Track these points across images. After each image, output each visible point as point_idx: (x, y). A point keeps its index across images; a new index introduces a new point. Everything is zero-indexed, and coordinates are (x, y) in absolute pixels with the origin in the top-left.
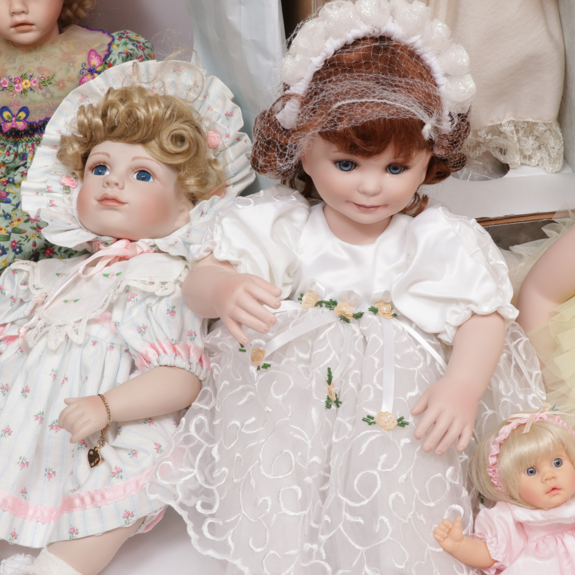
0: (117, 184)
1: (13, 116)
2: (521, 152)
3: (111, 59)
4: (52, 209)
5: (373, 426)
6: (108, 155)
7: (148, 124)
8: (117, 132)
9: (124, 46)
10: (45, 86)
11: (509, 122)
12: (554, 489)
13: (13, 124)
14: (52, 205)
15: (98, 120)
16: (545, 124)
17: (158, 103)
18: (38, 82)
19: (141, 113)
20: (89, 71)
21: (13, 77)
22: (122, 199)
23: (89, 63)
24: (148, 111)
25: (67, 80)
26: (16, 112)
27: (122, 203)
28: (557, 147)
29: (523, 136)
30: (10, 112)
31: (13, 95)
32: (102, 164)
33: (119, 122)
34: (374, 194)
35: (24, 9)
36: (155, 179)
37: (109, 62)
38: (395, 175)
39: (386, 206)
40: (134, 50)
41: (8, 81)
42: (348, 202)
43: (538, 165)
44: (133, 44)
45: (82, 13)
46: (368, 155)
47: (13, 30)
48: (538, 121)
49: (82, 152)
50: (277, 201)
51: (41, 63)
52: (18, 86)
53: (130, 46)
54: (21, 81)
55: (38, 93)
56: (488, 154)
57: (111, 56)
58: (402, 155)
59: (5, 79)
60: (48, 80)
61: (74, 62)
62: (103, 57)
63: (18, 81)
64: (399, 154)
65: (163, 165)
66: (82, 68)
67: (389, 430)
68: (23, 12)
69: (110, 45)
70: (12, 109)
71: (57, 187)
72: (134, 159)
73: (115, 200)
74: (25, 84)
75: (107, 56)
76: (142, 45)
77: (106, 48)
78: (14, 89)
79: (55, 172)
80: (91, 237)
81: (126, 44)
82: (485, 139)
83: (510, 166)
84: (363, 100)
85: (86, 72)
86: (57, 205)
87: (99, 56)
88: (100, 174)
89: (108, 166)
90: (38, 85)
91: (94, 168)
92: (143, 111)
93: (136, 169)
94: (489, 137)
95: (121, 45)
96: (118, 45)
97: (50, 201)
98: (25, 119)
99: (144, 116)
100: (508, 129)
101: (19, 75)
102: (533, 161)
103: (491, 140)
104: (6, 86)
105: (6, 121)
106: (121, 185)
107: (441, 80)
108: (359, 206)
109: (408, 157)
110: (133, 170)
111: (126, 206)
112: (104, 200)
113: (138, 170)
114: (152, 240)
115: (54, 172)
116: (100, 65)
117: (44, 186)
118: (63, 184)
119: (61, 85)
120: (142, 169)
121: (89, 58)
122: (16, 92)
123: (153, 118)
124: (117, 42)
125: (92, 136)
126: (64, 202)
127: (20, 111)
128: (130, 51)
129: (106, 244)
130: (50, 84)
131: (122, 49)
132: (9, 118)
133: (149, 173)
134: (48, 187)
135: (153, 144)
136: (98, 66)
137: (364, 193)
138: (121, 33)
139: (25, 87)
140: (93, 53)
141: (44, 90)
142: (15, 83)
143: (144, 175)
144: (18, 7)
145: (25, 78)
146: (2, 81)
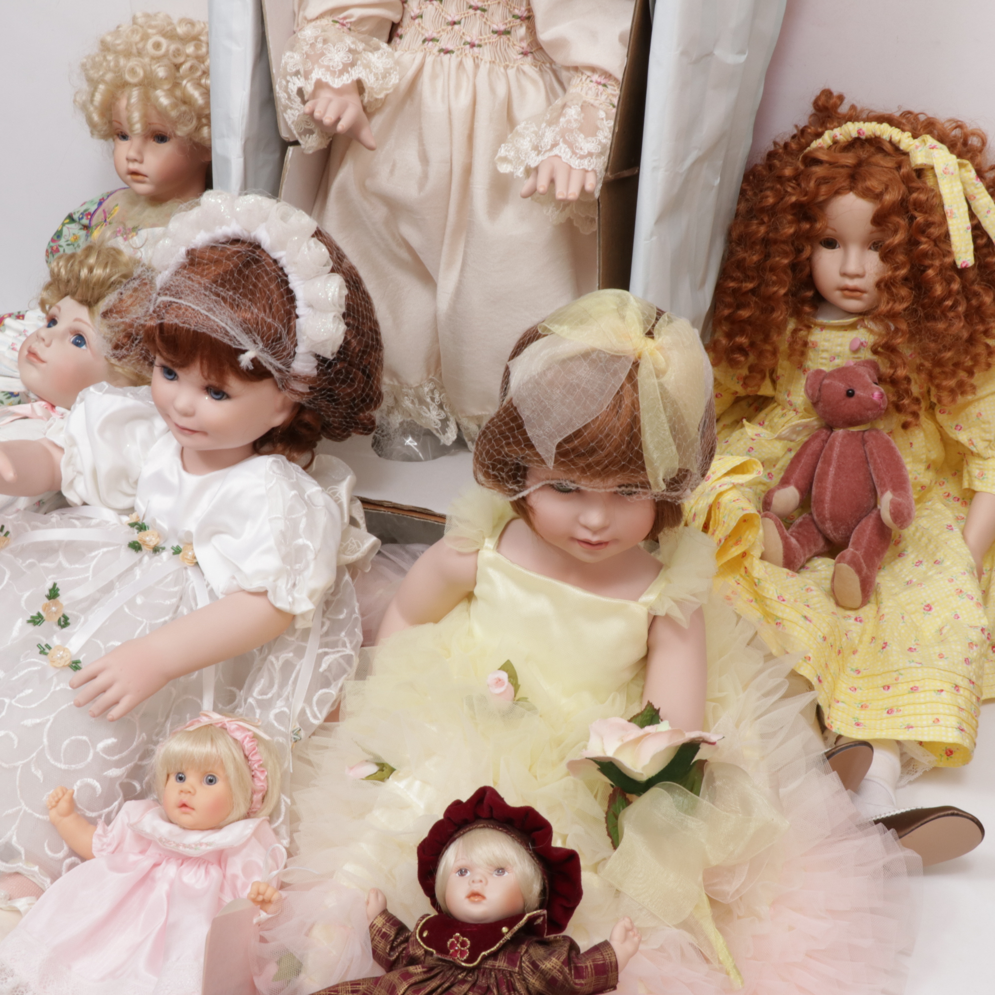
0: (44, 340)
5: (43, 656)
6: (60, 310)
8: (70, 287)
12: (184, 805)
22: (41, 355)
32: (55, 318)
33: (71, 277)
34: (189, 415)
35: (138, 158)
36: (88, 348)
38: (214, 401)
39: (205, 433)
41: (122, 230)
42: (168, 416)
47: (129, 177)
52: (126, 237)
54: (130, 233)
67: (56, 667)
68: (135, 160)
72: (77, 320)
73: (37, 356)
89: (56, 323)
93: (75, 331)
97: (13, 343)
107: (301, 309)
108: (176, 424)
109: (224, 381)
110: (73, 332)
112: (29, 352)
113: (76, 333)
120: (79, 333)
123: (94, 280)
133: (84, 340)
135: (96, 309)
137: (176, 409)
142: (126, 233)
143: (80, 340)
144: (133, 154)
145: (134, 231)
146: (118, 229)
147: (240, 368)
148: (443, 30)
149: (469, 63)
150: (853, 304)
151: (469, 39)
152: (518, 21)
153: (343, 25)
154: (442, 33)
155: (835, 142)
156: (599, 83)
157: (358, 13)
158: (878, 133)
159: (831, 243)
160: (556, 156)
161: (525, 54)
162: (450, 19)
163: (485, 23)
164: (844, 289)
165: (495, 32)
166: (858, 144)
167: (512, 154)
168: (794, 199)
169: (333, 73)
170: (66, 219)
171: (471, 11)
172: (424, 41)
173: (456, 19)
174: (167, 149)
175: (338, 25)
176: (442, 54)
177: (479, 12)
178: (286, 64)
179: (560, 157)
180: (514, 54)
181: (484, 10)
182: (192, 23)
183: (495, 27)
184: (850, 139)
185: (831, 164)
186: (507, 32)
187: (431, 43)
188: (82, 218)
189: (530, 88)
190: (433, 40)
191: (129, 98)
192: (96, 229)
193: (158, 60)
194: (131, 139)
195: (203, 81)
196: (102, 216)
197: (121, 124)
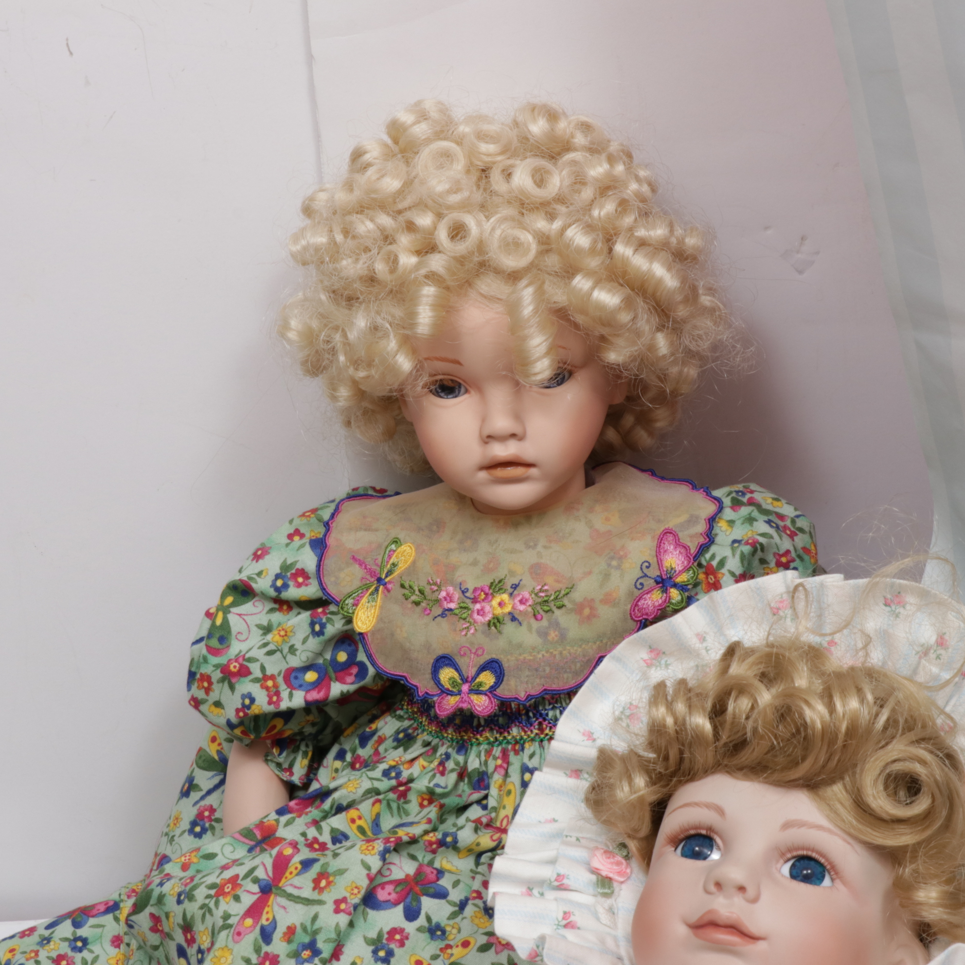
0: (742, 889)
1: (465, 680)
3: (713, 557)
4: (569, 934)
6: (720, 811)
7: (832, 741)
8: (747, 756)
9: (747, 525)
10: (547, 612)
13: (462, 701)
14: (569, 925)
15: (702, 722)
17: (859, 691)
18: (530, 602)
19: (816, 715)
20: (657, 583)
21: (471, 585)
22: (753, 928)
23: (660, 563)
24: (832, 709)
25: (601, 601)
26: (473, 671)
27: (753, 938)
30: (457, 669)
31: (468, 628)
32: (704, 832)
33: (755, 732)
35: (517, 430)
36: (838, 882)
37: (709, 563)
40: (772, 537)
41: (457, 595)
44: (769, 522)
45: (643, 438)
47: (483, 475)
51: (539, 555)
52: (482, 609)
53: (761, 527)
54: (488, 597)
55: (530, 628)
57: (713, 549)
59: (451, 589)
60: (556, 598)
61: (621, 558)
62: (693, 550)
63: (483, 596)
65: (859, 848)
66: (640, 574)
68: (513, 436)
69: (712, 521)
70: (462, 662)
71: (580, 877)
72: (787, 825)
73: (734, 928)
74: (496, 606)
75: (703, 548)
76: (788, 523)
77: (702, 527)
78: (471, 616)
79: (578, 839)
81: (750, 520)
85: (649, 583)
86: (579, 924)
87: (685, 547)
88: (696, 856)
89: (718, 840)
90: (530, 609)
91: (681, 841)
92: (821, 708)
93: (790, 850)
95: (738, 523)
96: (731, 523)
97: (565, 913)
98: (493, 689)
99: (822, 722)
101: (485, 582)
104: (452, 606)
105: (445, 692)
106: (751, 892)
110: (782, 853)
111: (761, 945)
112: (706, 925)
113: (795, 854)
115: (574, 839)
116: (686, 569)
117: (548, 873)
118: (595, 871)
119: (587, 611)
120: (805, 853)
121: (659, 551)
122: (475, 622)
123: (843, 727)
124: (728, 514)
125: (681, 760)
126: (598, 919)
127: (483, 669)
128: (761, 540)
130: (559, 608)
131: (740, 532)
132: (454, 683)
133: (821, 865)
134: (560, 877)
135: (837, 790)
136: (681, 572)
138: (737, 492)
139: (499, 611)
140: (670, 538)
141: (545, 623)
142: (475, 601)
143: (809, 867)
144: (501, 423)
145: (501, 590)
146: (443, 594)
170: (223, 596)
174: (571, 396)
188: (285, 586)
191: (513, 308)
192: (356, 605)
193: (547, 208)
194: (480, 390)
195: (641, 233)
196: (357, 572)
197: (458, 362)
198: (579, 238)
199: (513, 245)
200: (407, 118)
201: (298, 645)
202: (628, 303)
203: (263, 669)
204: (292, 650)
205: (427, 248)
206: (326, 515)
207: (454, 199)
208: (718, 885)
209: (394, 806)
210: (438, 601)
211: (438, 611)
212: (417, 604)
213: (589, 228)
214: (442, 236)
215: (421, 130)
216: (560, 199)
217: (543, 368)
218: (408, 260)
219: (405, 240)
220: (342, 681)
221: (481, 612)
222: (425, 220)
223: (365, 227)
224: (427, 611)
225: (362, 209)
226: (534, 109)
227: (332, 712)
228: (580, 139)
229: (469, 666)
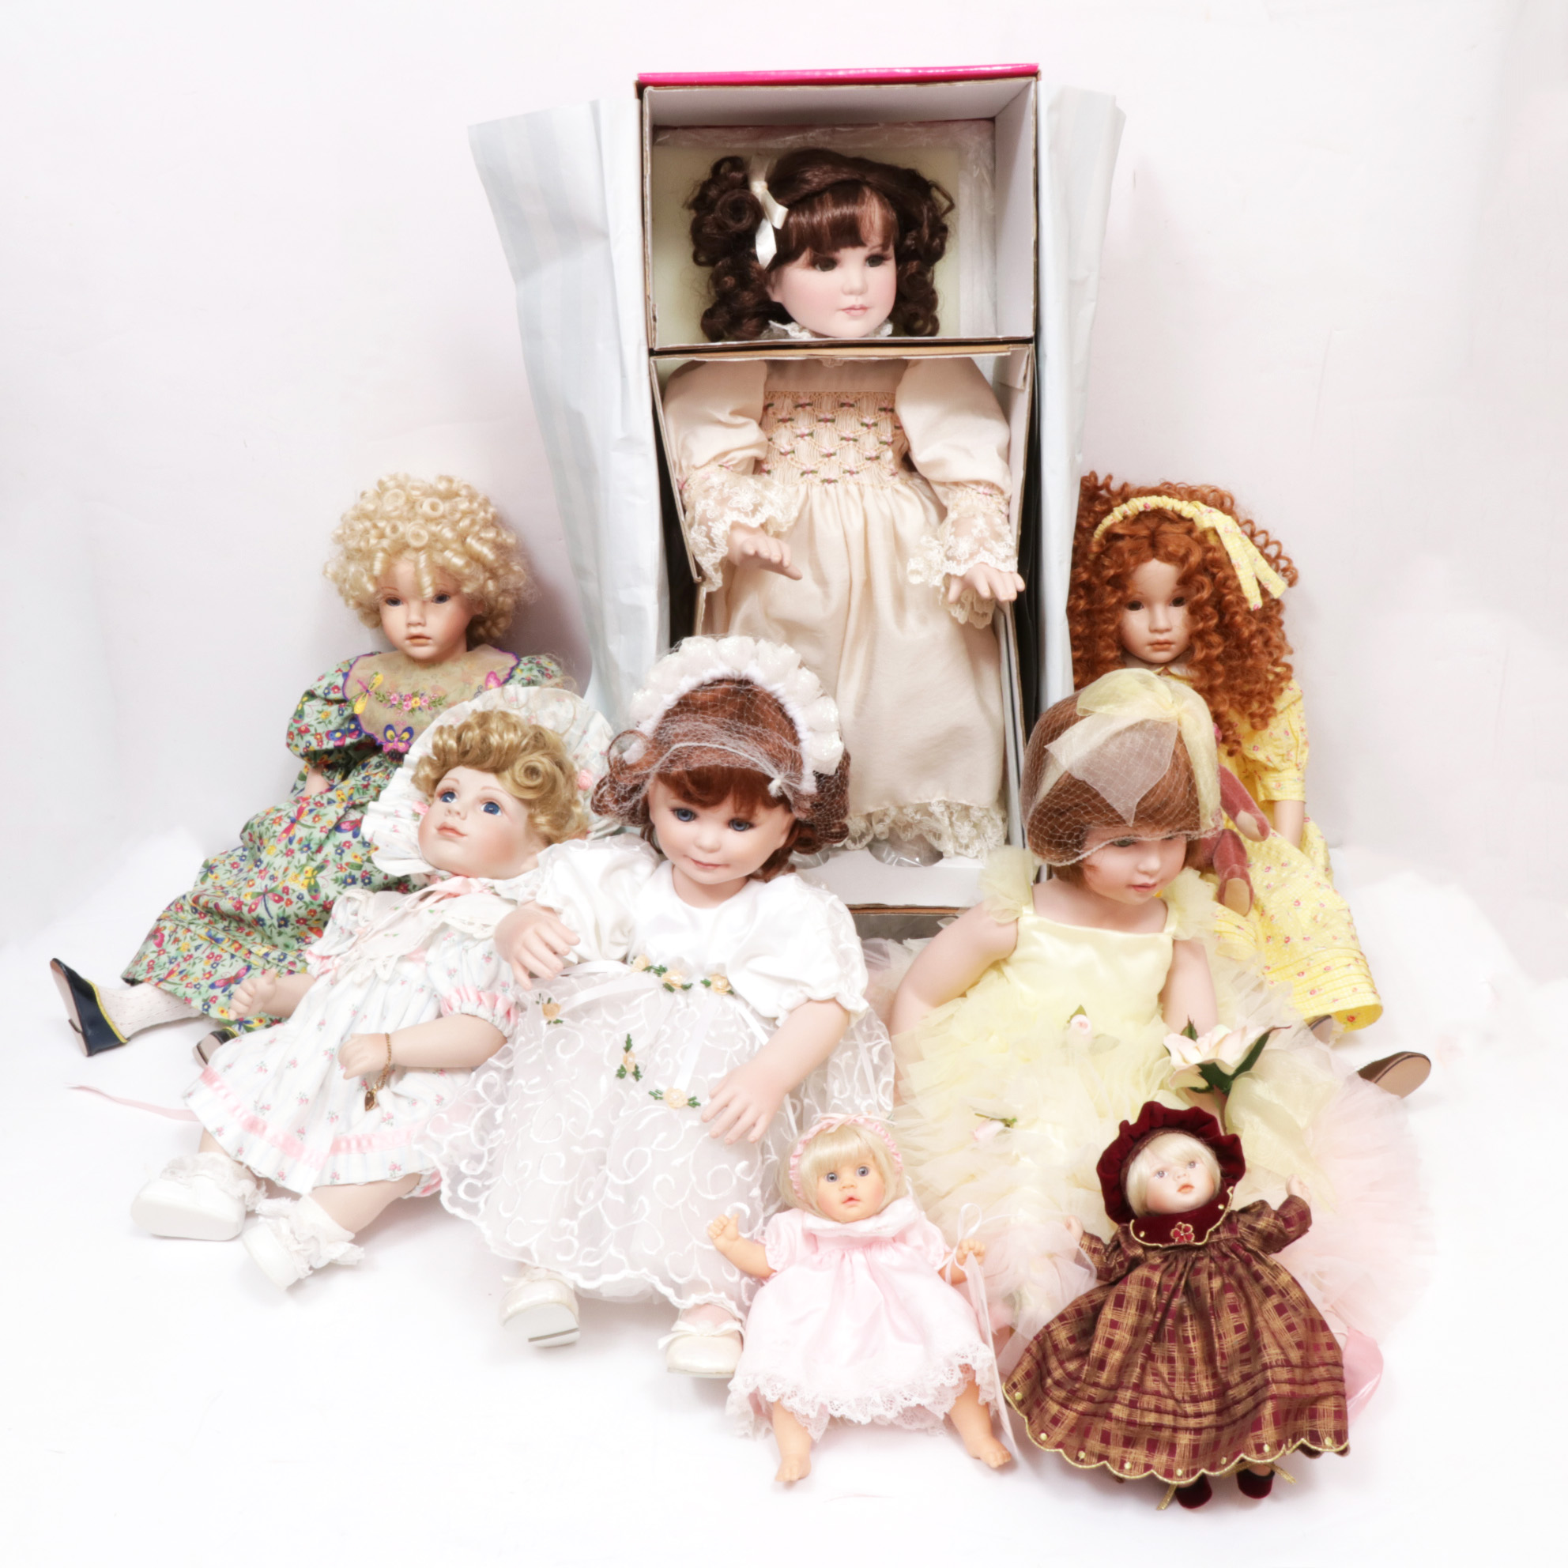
0: (458, 813)
1: (397, 736)
2: (956, 838)
4: (394, 835)
5: (658, 1101)
6: (458, 782)
7: (501, 752)
8: (470, 757)
9: (529, 672)
10: (434, 706)
11: (939, 802)
12: (851, 1199)
13: (394, 745)
14: (396, 831)
15: (452, 743)
16: (980, 809)
18: (428, 702)
19: (494, 740)
21: (404, 694)
22: (461, 829)
23: (486, 686)
26: (400, 732)
27: (462, 835)
28: (995, 838)
29: (957, 819)
30: (394, 731)
31: (400, 713)
32: (451, 791)
33: (471, 747)
34: (712, 851)
35: (422, 621)
36: (504, 814)
38: (738, 833)
39: (727, 865)
40: (539, 677)
41: (398, 698)
42: (685, 856)
43: (977, 857)
44: (539, 671)
45: (496, 633)
46: (705, 805)
47: (408, 642)
48: (972, 805)
49: (433, 776)
50: (616, 848)
51: (437, 682)
52: (408, 704)
53: (535, 672)
54: (411, 699)
55: (427, 714)
56: (921, 838)
57: (511, 681)
58: (743, 809)
60: (439, 700)
61: (470, 684)
62: (502, 681)
63: (409, 698)
64: (740, 809)
65: (515, 800)
66: (477, 691)
67: (676, 1108)
68: (419, 624)
69: (513, 669)
70: (396, 728)
71: (406, 813)
72: (484, 788)
73: (453, 830)
74: (415, 702)
75: (506, 681)
76: (550, 672)
77: (508, 671)
78: (403, 707)
79: (408, 796)
80: (428, 869)
81: (531, 669)
82: (912, 818)
83: (944, 855)
84: (703, 744)
86: (399, 830)
87: (498, 680)
88: (446, 801)
89: (455, 794)
90: (427, 705)
91: (442, 795)
92: (497, 737)
93: (485, 799)
94: (918, 817)
95: (525, 670)
96: (522, 670)
97: (394, 825)
98: (408, 740)
99: (498, 743)
100: (937, 809)
101: (410, 693)
102: (970, 851)
103: (920, 822)
104: (395, 703)
105: (389, 741)
106: (462, 815)
108: (697, 862)
109: (751, 812)
110: (482, 800)
111: (465, 838)
112: (443, 828)
113: (487, 801)
114: (491, 880)
115: (406, 796)
117: (392, 810)
118: (413, 810)
120: (491, 800)
121: (487, 681)
122: (404, 710)
123: (506, 745)
124: (522, 666)
125: (446, 760)
126: (408, 829)
127: (405, 730)
128: (534, 677)
129: (443, 879)
130: (440, 705)
131: (525, 674)
132: (392, 738)
133: (497, 806)
134: (396, 811)
135: (507, 774)
137: (701, 848)
138: (532, 658)
139: (415, 705)
140: (493, 675)
141: (433, 711)
142: (405, 700)
143: (492, 807)
144: (415, 618)
145: (416, 696)
146: (392, 697)
147: (770, 797)
148: (820, 462)
149: (853, 489)
150: (1163, 656)
151: (847, 468)
152: (886, 447)
153: (727, 468)
154: (819, 465)
155: (1125, 517)
156: (986, 494)
157: (739, 455)
158: (1161, 505)
159: (1135, 606)
160: (982, 563)
161: (893, 475)
162: (825, 451)
163: (858, 452)
164: (1152, 644)
165: (870, 459)
166: (1142, 516)
167: (922, 566)
168: (1112, 572)
169: (746, 514)
170: (303, 696)
171: (844, 443)
172: (803, 474)
173: (832, 451)
174: (449, 608)
175: (724, 469)
176: (826, 484)
177: (851, 442)
178: (705, 511)
179: (986, 564)
180: (886, 475)
181: (855, 440)
182: (450, 480)
183: (868, 454)
184: (1137, 513)
185: (1131, 536)
186: (877, 458)
187: (810, 475)
188: (329, 693)
189: (905, 505)
190: (812, 472)
191: (416, 563)
192: (356, 701)
193: (436, 520)
194: (407, 603)
195: (483, 535)
196: (359, 687)
197: (396, 589)
198: (448, 534)
199: (417, 536)
200: (385, 479)
201: (333, 720)
202: (468, 564)
203: (316, 730)
204: (330, 722)
205: (382, 536)
206: (352, 662)
207: (394, 514)
208: (449, 812)
209: (361, 791)
210: (390, 700)
211: (389, 705)
212: (381, 701)
213: (453, 529)
214: (388, 531)
215: (391, 484)
216: (443, 516)
217: (429, 592)
218: (373, 541)
219: (373, 532)
220: (351, 737)
221: (407, 706)
222: (381, 524)
223: (359, 526)
224: (385, 705)
225: (358, 518)
226: (441, 478)
227: (351, 753)
228: (464, 492)
229: (399, 729)
